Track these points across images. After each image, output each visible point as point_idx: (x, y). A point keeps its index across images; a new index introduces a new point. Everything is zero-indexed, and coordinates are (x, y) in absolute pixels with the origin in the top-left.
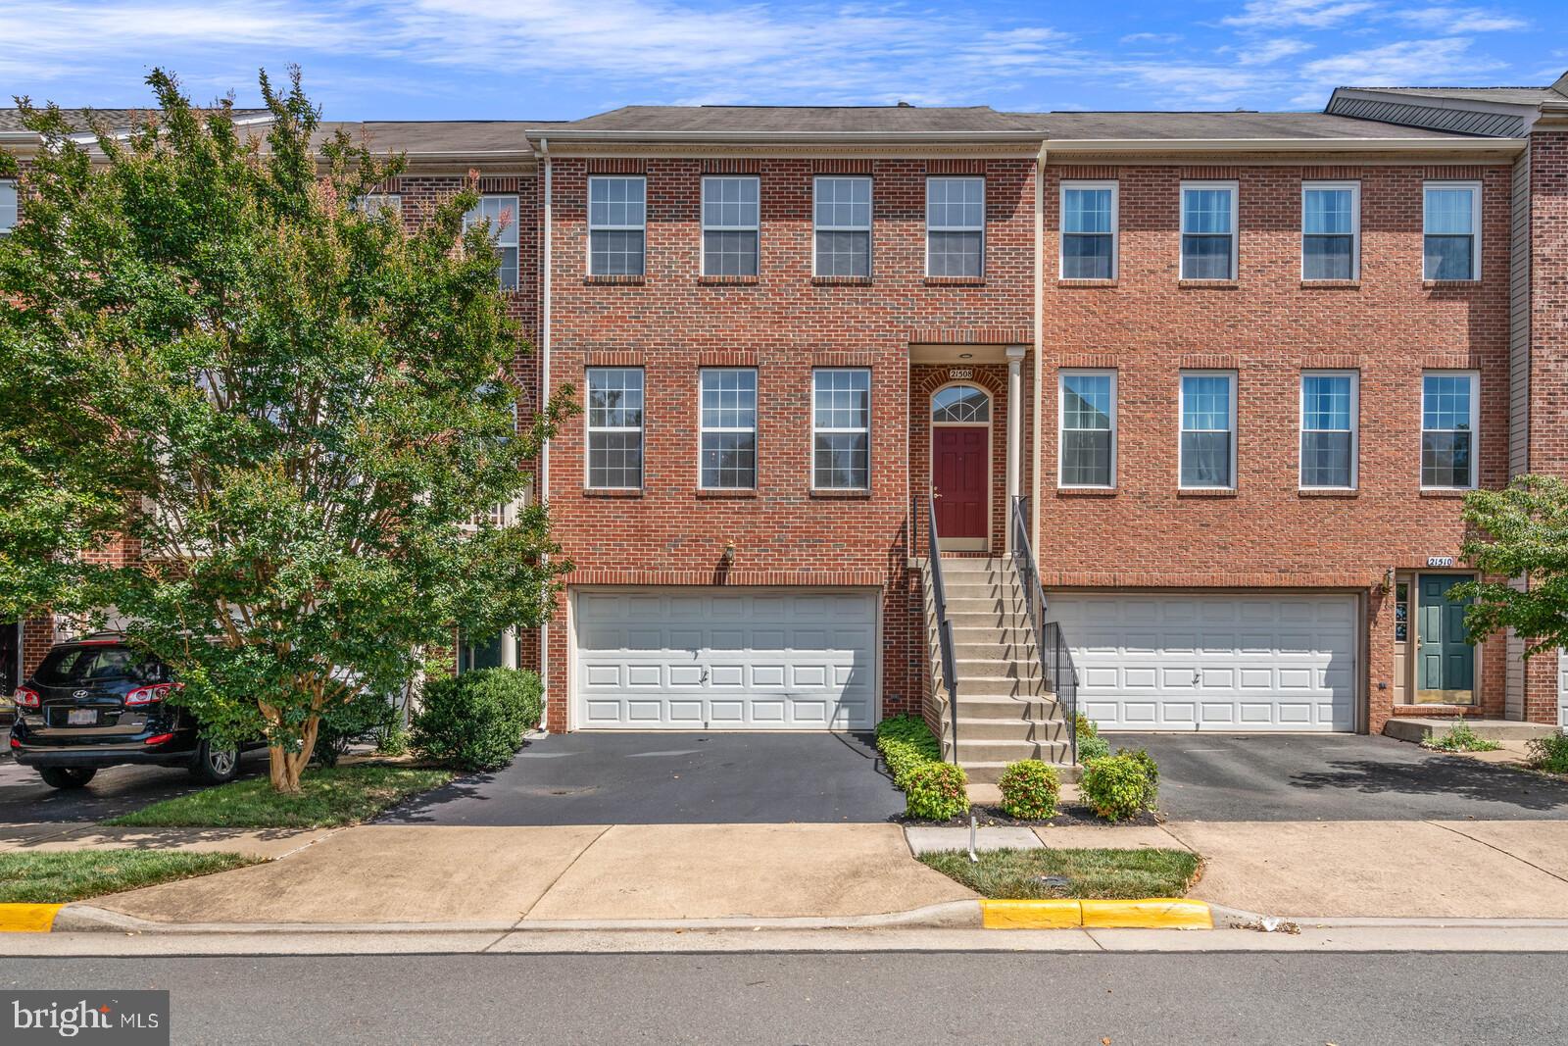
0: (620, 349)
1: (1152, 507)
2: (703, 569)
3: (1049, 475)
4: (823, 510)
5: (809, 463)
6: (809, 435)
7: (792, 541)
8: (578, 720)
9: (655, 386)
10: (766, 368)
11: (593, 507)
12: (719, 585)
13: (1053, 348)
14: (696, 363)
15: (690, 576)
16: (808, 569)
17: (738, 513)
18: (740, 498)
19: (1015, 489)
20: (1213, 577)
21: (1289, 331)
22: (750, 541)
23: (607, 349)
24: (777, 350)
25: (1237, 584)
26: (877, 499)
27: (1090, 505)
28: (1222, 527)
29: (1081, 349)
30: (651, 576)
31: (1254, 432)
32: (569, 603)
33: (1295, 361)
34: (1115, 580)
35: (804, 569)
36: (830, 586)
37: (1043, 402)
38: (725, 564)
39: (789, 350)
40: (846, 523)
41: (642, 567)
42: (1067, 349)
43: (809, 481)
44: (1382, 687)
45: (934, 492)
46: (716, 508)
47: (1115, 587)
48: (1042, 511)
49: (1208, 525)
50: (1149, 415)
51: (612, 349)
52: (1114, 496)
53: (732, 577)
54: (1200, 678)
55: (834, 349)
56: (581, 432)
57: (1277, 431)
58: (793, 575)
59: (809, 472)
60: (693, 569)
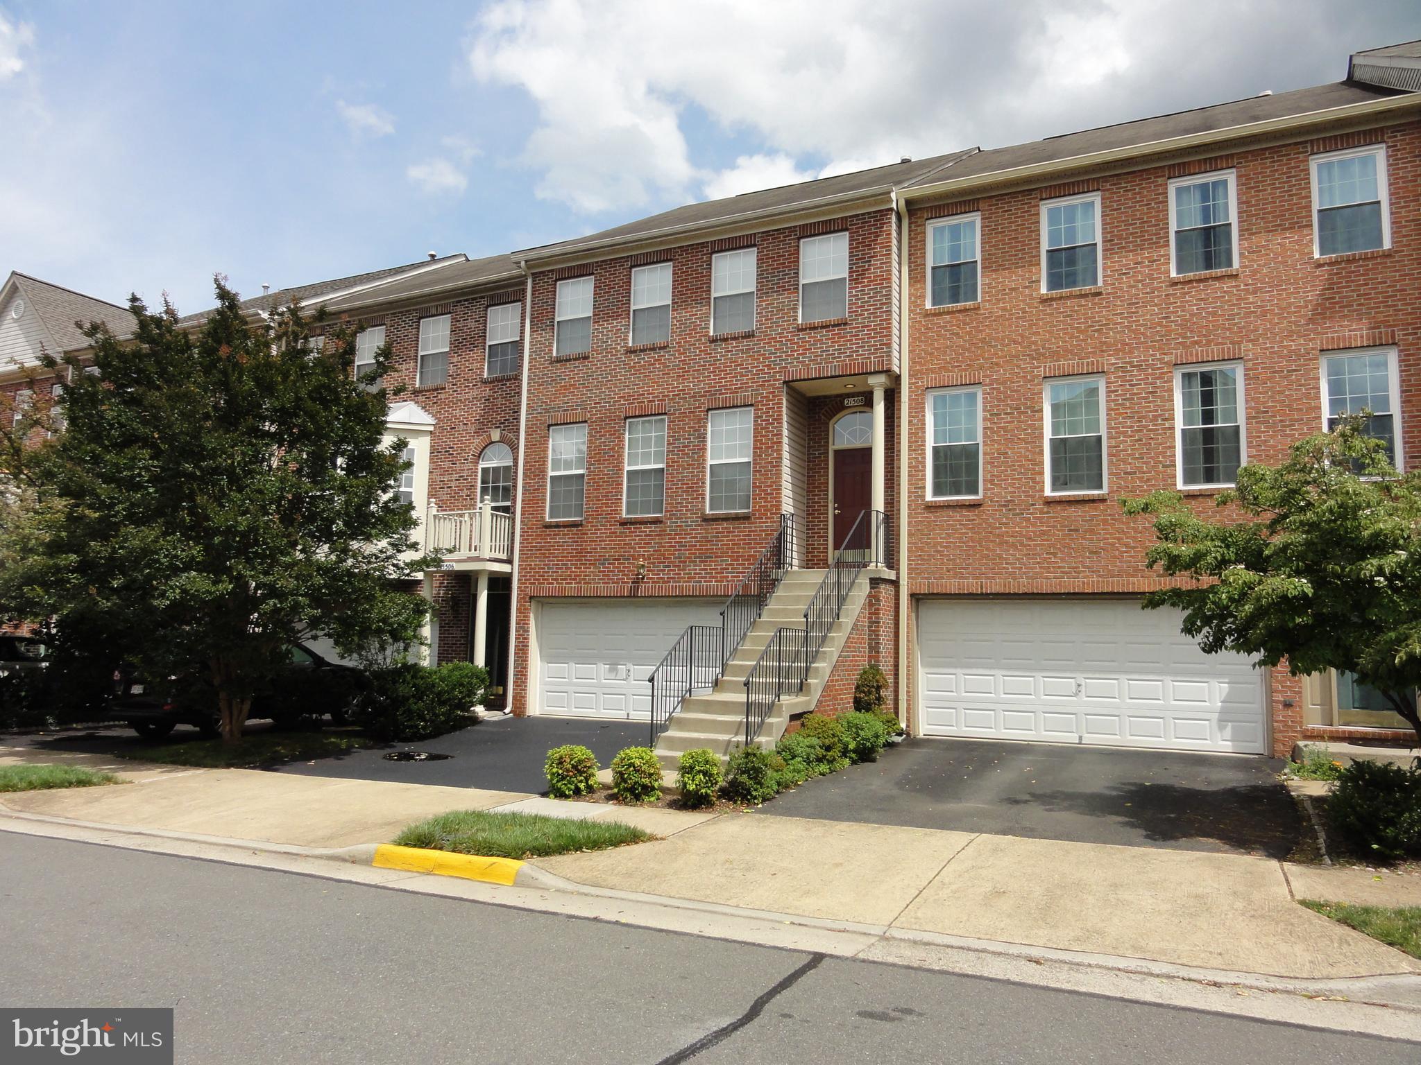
0: (572, 410)
1: (1018, 514)
2: (623, 583)
3: (917, 487)
4: (713, 531)
5: (704, 491)
6: (704, 468)
7: (688, 558)
8: (536, 707)
9: (594, 436)
10: (672, 414)
11: (548, 535)
12: (634, 596)
13: (920, 371)
14: (623, 415)
15: (612, 589)
16: (701, 582)
17: (649, 535)
18: (651, 523)
19: (879, 502)
20: (1084, 583)
21: (1159, 328)
22: (657, 559)
23: (563, 411)
24: (681, 399)
25: (1110, 590)
26: (755, 519)
27: (957, 515)
28: (1091, 531)
29: (947, 370)
30: (587, 590)
31: (1124, 433)
32: (532, 615)
33: (1166, 358)
34: (982, 588)
35: (697, 582)
36: (717, 596)
37: (910, 422)
38: (638, 580)
39: (690, 397)
40: (731, 540)
41: (580, 583)
42: (933, 370)
43: (704, 506)
44: (1288, 705)
45: (835, 510)
46: (633, 532)
47: (982, 594)
48: (909, 523)
49: (1078, 530)
50: (1010, 426)
51: (565, 410)
52: (979, 505)
53: (643, 589)
54: (1083, 689)
55: (723, 394)
56: (544, 477)
57: (1150, 430)
58: (688, 587)
59: (703, 498)
60: (615, 583)
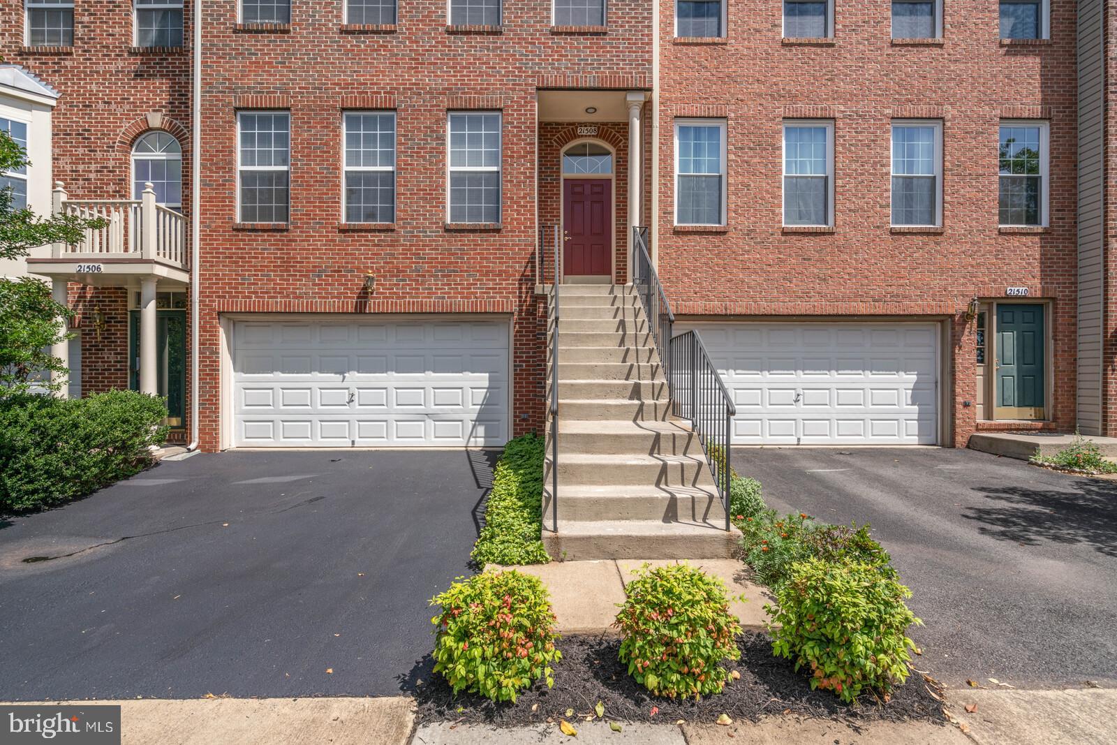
0: (268, 93)
1: (759, 243)
2: (345, 298)
3: (666, 213)
4: (457, 242)
5: (444, 199)
6: (444, 173)
7: (428, 271)
8: (232, 437)
9: (300, 127)
10: (403, 110)
11: (241, 240)
12: (361, 313)
13: (670, 100)
14: (339, 105)
15: (333, 304)
16: (444, 298)
17: (378, 245)
18: (380, 231)
19: (635, 220)
20: (814, 306)
21: (880, 84)
22: (389, 271)
23: (255, 92)
24: (414, 93)
25: (835, 312)
26: (507, 232)
27: (703, 241)
28: (822, 261)
29: (694, 100)
30: (297, 305)
31: (850, 176)
32: (221, 330)
33: (887, 111)
34: (726, 309)
35: (439, 298)
36: (463, 313)
37: (660, 148)
38: (365, 294)
39: (425, 93)
40: (479, 254)
41: (288, 296)
42: (682, 100)
43: (444, 215)
44: (966, 405)
45: (565, 235)
46: (357, 241)
47: (726, 315)
48: (660, 246)
49: (809, 259)
50: (757, 160)
51: (259, 92)
52: (724, 233)
53: (372, 305)
54: (801, 397)
55: (467, 93)
56: (231, 170)
57: (870, 174)
58: (429, 303)
59: (444, 207)
60: (336, 297)
